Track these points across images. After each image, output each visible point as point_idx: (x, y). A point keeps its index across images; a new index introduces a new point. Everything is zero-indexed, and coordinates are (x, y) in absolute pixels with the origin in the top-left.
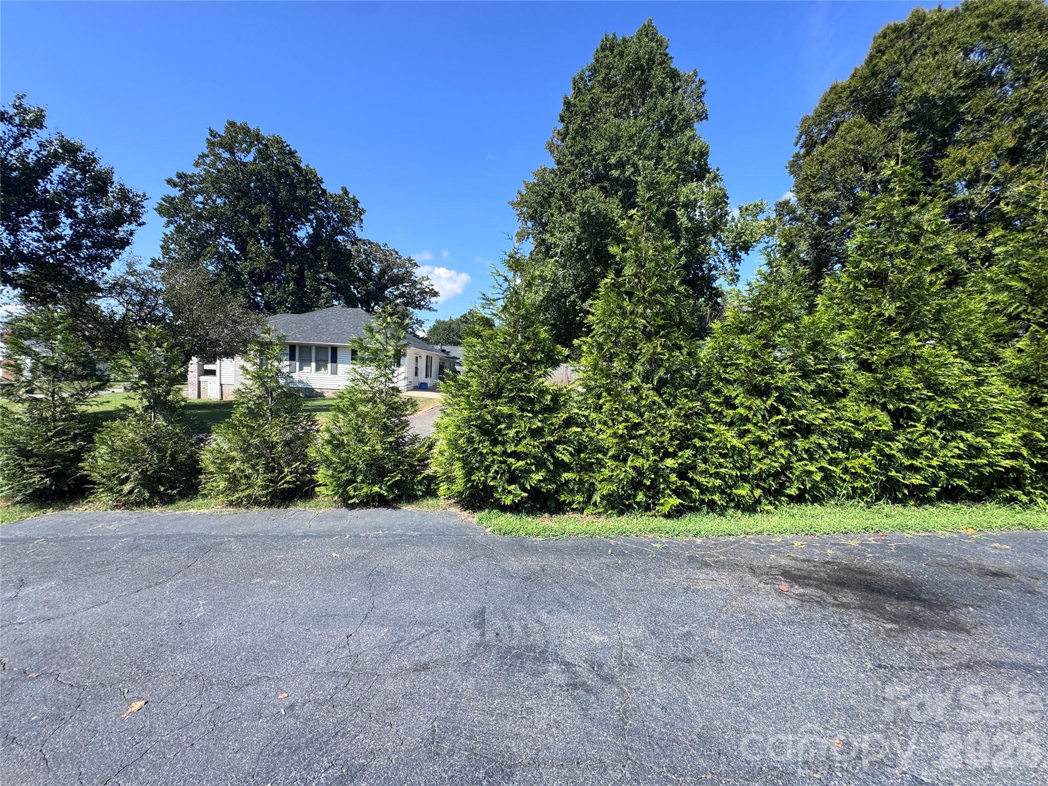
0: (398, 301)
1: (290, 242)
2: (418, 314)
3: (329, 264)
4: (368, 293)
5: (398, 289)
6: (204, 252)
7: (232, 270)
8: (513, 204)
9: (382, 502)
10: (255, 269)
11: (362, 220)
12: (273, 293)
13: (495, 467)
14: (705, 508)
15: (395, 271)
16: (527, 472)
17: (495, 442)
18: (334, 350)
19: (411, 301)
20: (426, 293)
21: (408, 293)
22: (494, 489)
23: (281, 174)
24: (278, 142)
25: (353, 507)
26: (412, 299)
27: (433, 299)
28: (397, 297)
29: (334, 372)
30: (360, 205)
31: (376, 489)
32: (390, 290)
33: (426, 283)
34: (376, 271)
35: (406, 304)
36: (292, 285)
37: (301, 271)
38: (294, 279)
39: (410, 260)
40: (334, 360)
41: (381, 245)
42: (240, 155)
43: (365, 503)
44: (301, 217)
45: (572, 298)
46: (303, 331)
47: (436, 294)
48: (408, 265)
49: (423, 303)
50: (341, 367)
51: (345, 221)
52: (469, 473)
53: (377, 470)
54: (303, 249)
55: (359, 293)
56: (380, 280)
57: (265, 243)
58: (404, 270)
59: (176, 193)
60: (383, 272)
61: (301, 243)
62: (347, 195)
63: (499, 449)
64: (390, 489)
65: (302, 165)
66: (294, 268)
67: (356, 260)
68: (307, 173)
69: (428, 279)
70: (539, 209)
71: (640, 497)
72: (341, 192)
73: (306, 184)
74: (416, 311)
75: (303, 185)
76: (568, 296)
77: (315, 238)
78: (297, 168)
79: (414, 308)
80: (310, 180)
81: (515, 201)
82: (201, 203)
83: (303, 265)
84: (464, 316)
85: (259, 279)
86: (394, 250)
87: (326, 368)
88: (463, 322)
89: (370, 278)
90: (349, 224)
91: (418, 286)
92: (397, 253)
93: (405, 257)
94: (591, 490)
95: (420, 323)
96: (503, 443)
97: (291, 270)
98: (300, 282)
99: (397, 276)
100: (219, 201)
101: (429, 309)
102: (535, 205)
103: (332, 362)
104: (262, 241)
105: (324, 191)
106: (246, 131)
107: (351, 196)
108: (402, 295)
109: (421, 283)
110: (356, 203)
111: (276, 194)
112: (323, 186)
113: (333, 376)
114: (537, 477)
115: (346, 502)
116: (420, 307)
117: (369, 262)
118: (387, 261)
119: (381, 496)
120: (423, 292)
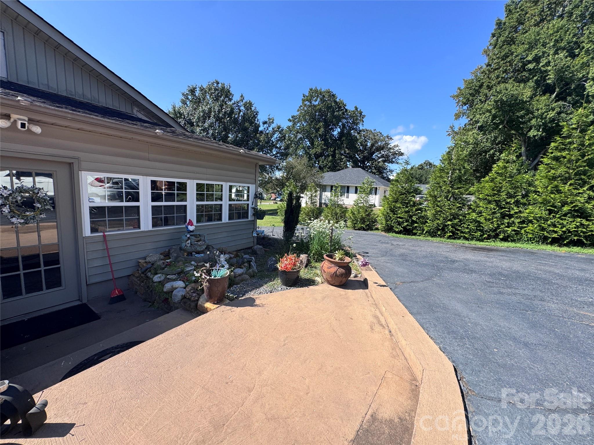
0: (380, 160)
1: (331, 138)
2: (390, 166)
3: (347, 145)
4: (364, 157)
5: (380, 153)
6: (299, 147)
7: (308, 153)
8: (453, 97)
9: (364, 229)
10: (317, 152)
11: (363, 121)
12: (323, 162)
13: (394, 221)
14: (462, 238)
15: (379, 143)
16: (403, 222)
17: (394, 214)
18: (348, 187)
19: (387, 159)
20: (396, 154)
21: (386, 155)
22: (393, 226)
23: (329, 108)
24: (328, 92)
25: (356, 230)
26: (388, 158)
27: (400, 157)
28: (379, 158)
29: (348, 197)
30: (363, 114)
31: (362, 225)
32: (376, 154)
33: (396, 149)
34: (369, 144)
35: (384, 161)
36: (330, 158)
37: (334, 151)
38: (331, 155)
39: (388, 137)
40: (348, 192)
41: (372, 130)
42: (313, 102)
43: (359, 229)
44: (336, 125)
45: (492, 152)
46: (336, 180)
47: (402, 154)
48: (386, 139)
49: (394, 160)
50: (350, 195)
51: (355, 123)
52: (387, 221)
53: (363, 220)
54: (336, 140)
55: (359, 157)
56: (371, 149)
57: (320, 139)
58: (384, 142)
59: (290, 124)
60: (373, 145)
61: (335, 137)
62: (357, 110)
63: (396, 216)
64: (366, 226)
65: (338, 100)
66: (332, 150)
67: (359, 141)
68: (339, 104)
69: (398, 146)
70: (471, 98)
71: (439, 233)
72: (354, 109)
73: (339, 109)
74: (390, 165)
75: (337, 110)
76: (489, 151)
77: (341, 134)
78: (335, 102)
79: (388, 163)
80: (340, 106)
81: (456, 94)
82: (299, 126)
83: (335, 147)
84: (421, 165)
85: (318, 156)
86: (379, 132)
87: (344, 196)
88: (419, 169)
89: (366, 149)
90: (357, 124)
91: (392, 151)
92: (381, 134)
93: (385, 135)
94: (423, 230)
95: (391, 171)
96: (397, 214)
97: (331, 151)
98: (334, 156)
99: (380, 146)
100: (305, 124)
101: (397, 163)
102: (468, 96)
103: (347, 193)
104: (319, 139)
105: (346, 110)
106: (316, 91)
107: (359, 110)
108: (382, 156)
109: (393, 149)
110: (361, 113)
111: (326, 116)
112: (346, 108)
113: (347, 199)
114: (405, 224)
115: (354, 228)
116: (392, 162)
117: (366, 141)
118: (375, 139)
119: (364, 228)
120: (394, 154)
